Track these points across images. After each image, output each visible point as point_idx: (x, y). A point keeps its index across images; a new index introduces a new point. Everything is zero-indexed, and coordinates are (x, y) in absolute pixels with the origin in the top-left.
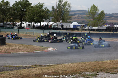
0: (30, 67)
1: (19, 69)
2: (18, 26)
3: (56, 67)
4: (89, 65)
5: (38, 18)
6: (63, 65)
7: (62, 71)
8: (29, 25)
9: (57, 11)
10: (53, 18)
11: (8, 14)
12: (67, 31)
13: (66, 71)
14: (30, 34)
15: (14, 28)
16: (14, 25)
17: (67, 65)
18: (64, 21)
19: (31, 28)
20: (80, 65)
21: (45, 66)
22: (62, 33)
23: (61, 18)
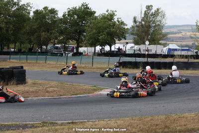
5: (105, 37)
9: (142, 25)
10: (134, 38)
11: (54, 31)
14: (87, 66)
22: (140, 62)
23: (149, 36)
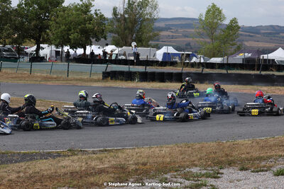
0: (59, 155)
1: (31, 160)
2: (31, 54)
3: (120, 154)
4: (200, 149)
5: (78, 36)
6: (137, 150)
7: (136, 164)
8: (57, 53)
9: (125, 19)
10: (114, 37)
11: (6, 27)
12: (148, 67)
13: (144, 164)
14: (60, 76)
15: (21, 60)
16: (21, 52)
17: (147, 151)
18: (141, 42)
19: (62, 61)
20: (177, 149)
21: (94, 153)
22: (135, 73)
23: (134, 35)
